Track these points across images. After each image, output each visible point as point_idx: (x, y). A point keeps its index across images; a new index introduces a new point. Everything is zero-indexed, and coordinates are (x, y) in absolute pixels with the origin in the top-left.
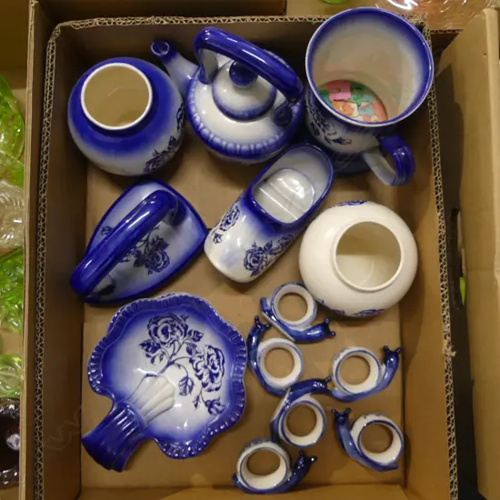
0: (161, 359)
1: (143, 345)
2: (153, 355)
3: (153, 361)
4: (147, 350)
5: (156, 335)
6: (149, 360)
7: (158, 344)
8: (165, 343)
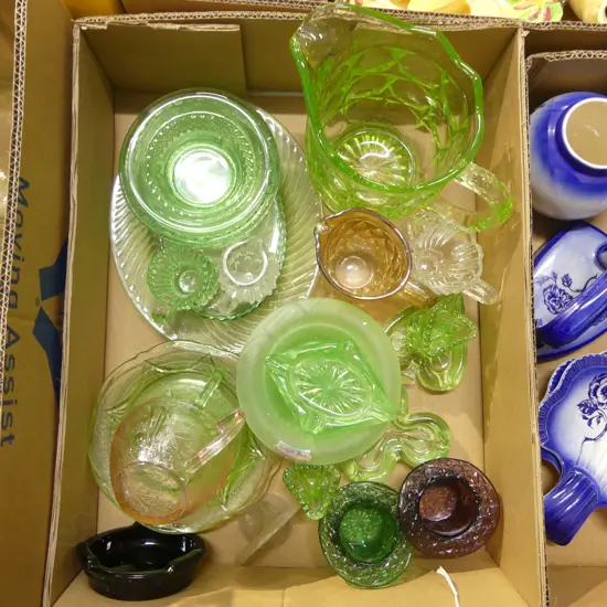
0: (599, 422)
1: (580, 405)
2: (589, 417)
3: (590, 424)
4: (583, 411)
5: (595, 394)
6: (587, 421)
7: (596, 406)
8: (602, 404)
